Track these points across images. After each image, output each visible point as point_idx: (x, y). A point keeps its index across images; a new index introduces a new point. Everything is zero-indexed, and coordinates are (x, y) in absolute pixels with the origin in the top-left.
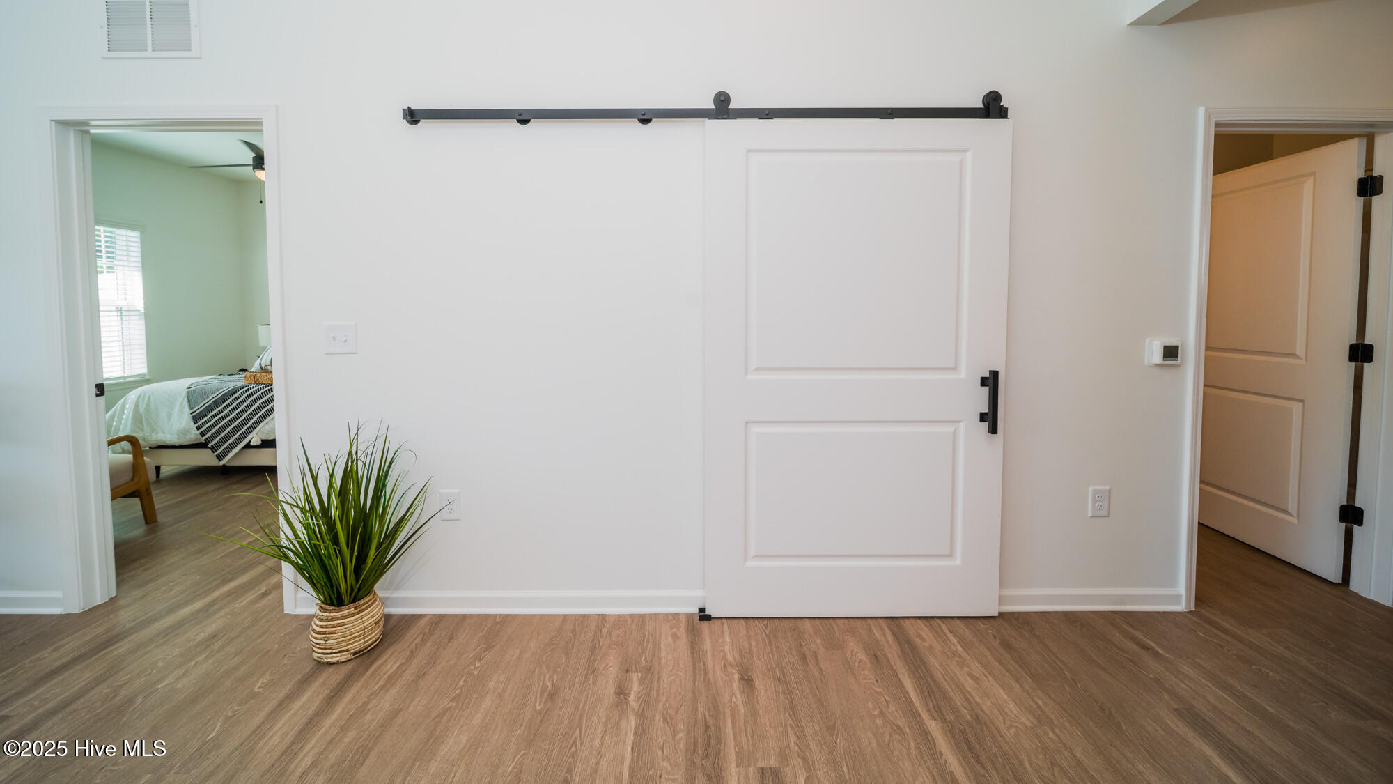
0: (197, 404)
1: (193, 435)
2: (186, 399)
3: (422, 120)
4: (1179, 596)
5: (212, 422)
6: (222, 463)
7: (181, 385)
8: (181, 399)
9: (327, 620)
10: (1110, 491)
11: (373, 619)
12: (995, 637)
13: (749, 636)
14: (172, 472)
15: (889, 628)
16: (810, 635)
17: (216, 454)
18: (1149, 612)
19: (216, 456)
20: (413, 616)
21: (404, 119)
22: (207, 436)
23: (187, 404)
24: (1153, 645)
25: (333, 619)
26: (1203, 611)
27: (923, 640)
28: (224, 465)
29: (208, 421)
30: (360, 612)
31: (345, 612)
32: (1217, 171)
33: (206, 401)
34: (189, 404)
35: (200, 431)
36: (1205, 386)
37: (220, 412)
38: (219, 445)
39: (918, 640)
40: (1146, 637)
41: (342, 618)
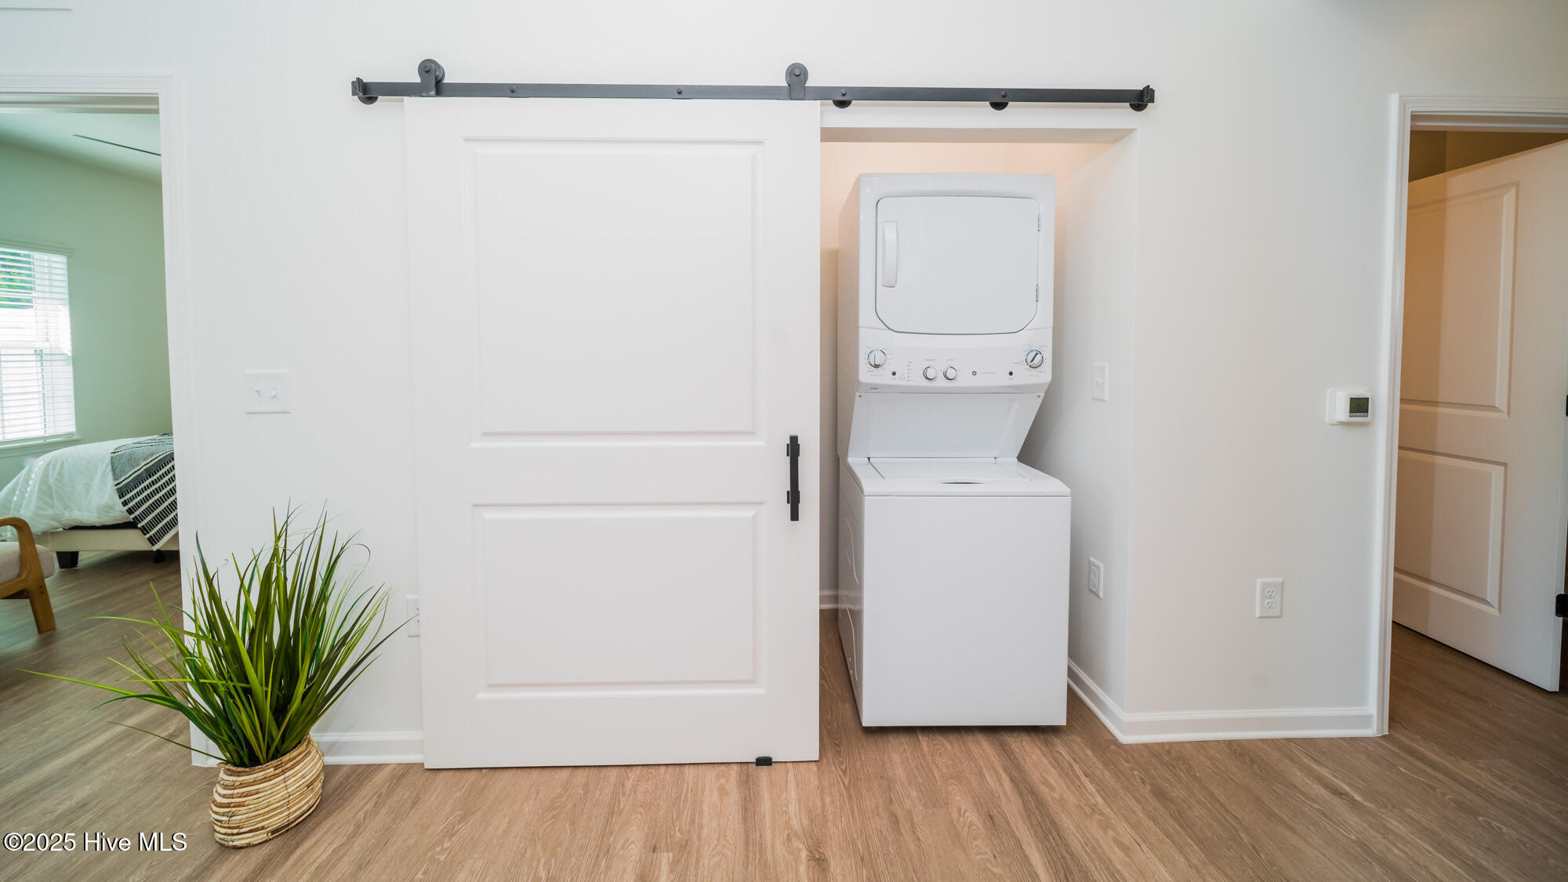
0: (123, 472)
1: (119, 513)
2: (110, 467)
3: (380, 97)
4: (1370, 717)
5: (143, 496)
6: (155, 548)
7: (106, 448)
8: (104, 465)
9: (233, 787)
10: (1283, 583)
11: (303, 780)
12: (1143, 782)
13: (822, 790)
14: (92, 560)
15: (1005, 771)
16: (903, 785)
17: (148, 536)
18: (1331, 739)
19: (148, 539)
20: (369, 766)
21: (354, 94)
22: (137, 513)
23: (111, 474)
24: (1347, 788)
25: (242, 785)
26: (1398, 735)
27: (1052, 788)
28: (158, 551)
29: (138, 494)
30: (284, 772)
31: (260, 775)
32: (1414, 176)
33: (136, 469)
34: (113, 470)
35: (127, 507)
36: (1400, 448)
37: (153, 483)
38: (152, 524)
39: (1044, 789)
40: (1336, 777)
41: (255, 782)
